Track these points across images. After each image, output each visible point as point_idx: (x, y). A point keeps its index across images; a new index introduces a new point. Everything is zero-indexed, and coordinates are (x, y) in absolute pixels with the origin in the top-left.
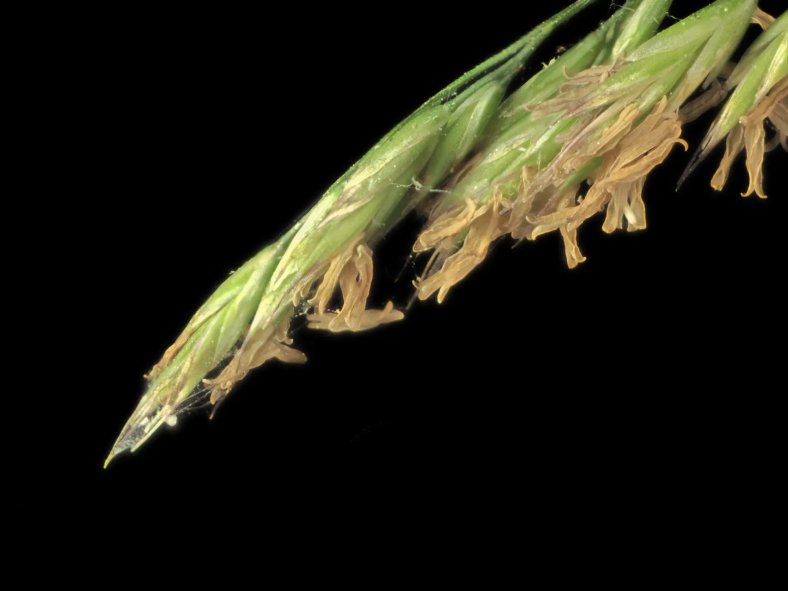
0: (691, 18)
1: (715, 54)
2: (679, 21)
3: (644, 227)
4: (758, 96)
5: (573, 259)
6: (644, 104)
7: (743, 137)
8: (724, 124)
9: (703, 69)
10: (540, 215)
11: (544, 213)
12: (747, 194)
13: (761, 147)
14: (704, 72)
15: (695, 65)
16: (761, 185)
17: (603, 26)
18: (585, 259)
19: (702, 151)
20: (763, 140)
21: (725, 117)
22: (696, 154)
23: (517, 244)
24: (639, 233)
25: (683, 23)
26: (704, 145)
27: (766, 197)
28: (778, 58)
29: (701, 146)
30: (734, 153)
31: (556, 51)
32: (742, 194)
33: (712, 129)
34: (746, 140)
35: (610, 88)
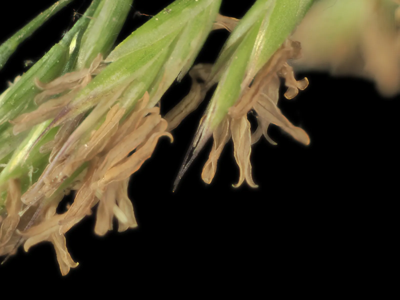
0: (163, 13)
1: (189, 45)
2: (151, 17)
3: (134, 225)
4: (243, 86)
5: (65, 265)
6: (128, 103)
7: (229, 130)
8: (213, 118)
9: (180, 60)
10: (29, 226)
11: (32, 223)
12: (239, 185)
13: (249, 138)
14: (180, 65)
15: (171, 58)
16: (251, 175)
17: (66, 36)
18: (78, 264)
19: (194, 148)
20: (250, 130)
21: (213, 112)
22: (189, 152)
23: (6, 259)
24: (130, 231)
25: (156, 18)
26: (195, 143)
27: (256, 186)
28: (259, 44)
29: (192, 144)
30: (222, 145)
31: (25, 65)
32: (233, 185)
33: (201, 126)
34: (232, 132)
35: (92, 91)
